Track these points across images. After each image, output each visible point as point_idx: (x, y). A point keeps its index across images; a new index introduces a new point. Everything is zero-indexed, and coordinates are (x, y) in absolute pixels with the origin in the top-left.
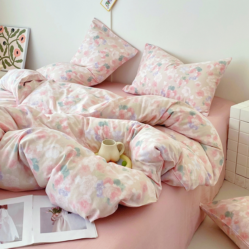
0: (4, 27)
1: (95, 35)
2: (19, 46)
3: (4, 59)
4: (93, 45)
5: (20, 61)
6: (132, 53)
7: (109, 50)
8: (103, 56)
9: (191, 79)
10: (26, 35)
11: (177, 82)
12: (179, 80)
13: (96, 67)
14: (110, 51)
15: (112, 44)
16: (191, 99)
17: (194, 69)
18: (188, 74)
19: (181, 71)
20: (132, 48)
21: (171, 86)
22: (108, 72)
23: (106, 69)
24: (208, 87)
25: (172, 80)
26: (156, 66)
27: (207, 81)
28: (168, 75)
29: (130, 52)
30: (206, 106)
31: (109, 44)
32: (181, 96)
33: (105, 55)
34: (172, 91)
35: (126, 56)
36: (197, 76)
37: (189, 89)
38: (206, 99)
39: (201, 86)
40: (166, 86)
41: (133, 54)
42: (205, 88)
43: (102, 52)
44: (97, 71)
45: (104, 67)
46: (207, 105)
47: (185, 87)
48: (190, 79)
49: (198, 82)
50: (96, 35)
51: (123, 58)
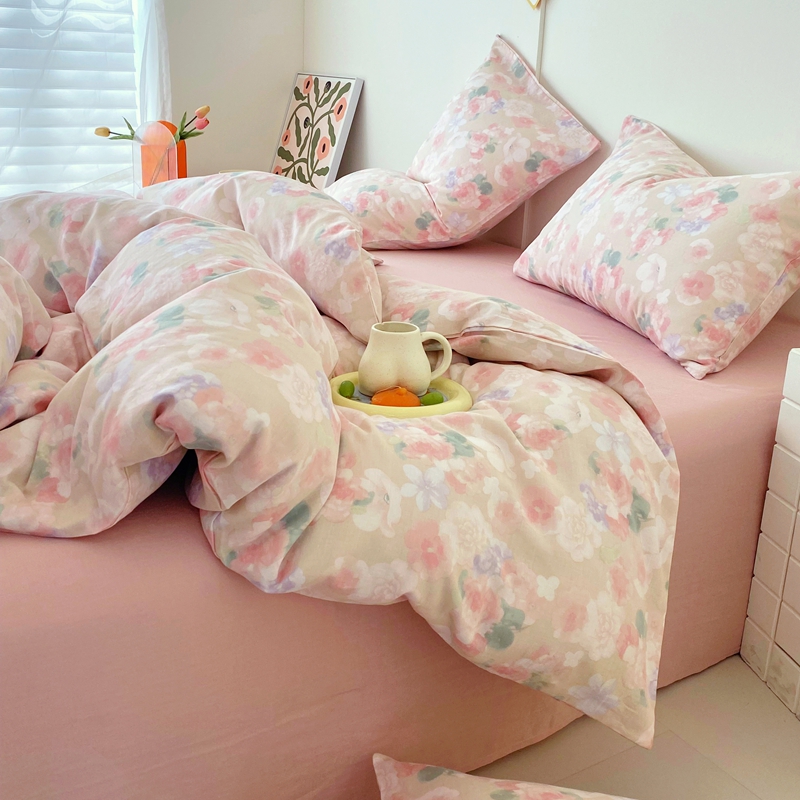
0: (314, 78)
1: (479, 84)
2: (331, 130)
3: (297, 166)
4: (460, 115)
5: (324, 172)
6: (577, 150)
7: (502, 132)
8: (475, 150)
9: (682, 229)
10: (349, 98)
11: (634, 238)
12: (641, 228)
13: (447, 183)
14: (503, 135)
15: (517, 115)
16: (659, 303)
17: (710, 195)
18: (681, 210)
19: (661, 195)
20: (585, 131)
21: (611, 251)
22: (485, 203)
23: (478, 193)
24: (737, 264)
25: (620, 227)
26: (605, 183)
27: (743, 240)
28: (616, 210)
29: (571, 144)
30: (707, 340)
31: (509, 113)
32: (632, 288)
33: (483, 147)
34: (609, 270)
35: (551, 154)
36: (709, 218)
37: (663, 264)
38: (717, 310)
39: (708, 257)
40: (599, 248)
41: (581, 152)
42: (721, 266)
43: (478, 138)
44: (448, 195)
45: (473, 187)
46: (713, 334)
47: (652, 258)
48: (678, 228)
49: (705, 242)
50: (481, 85)
51: (541, 164)
